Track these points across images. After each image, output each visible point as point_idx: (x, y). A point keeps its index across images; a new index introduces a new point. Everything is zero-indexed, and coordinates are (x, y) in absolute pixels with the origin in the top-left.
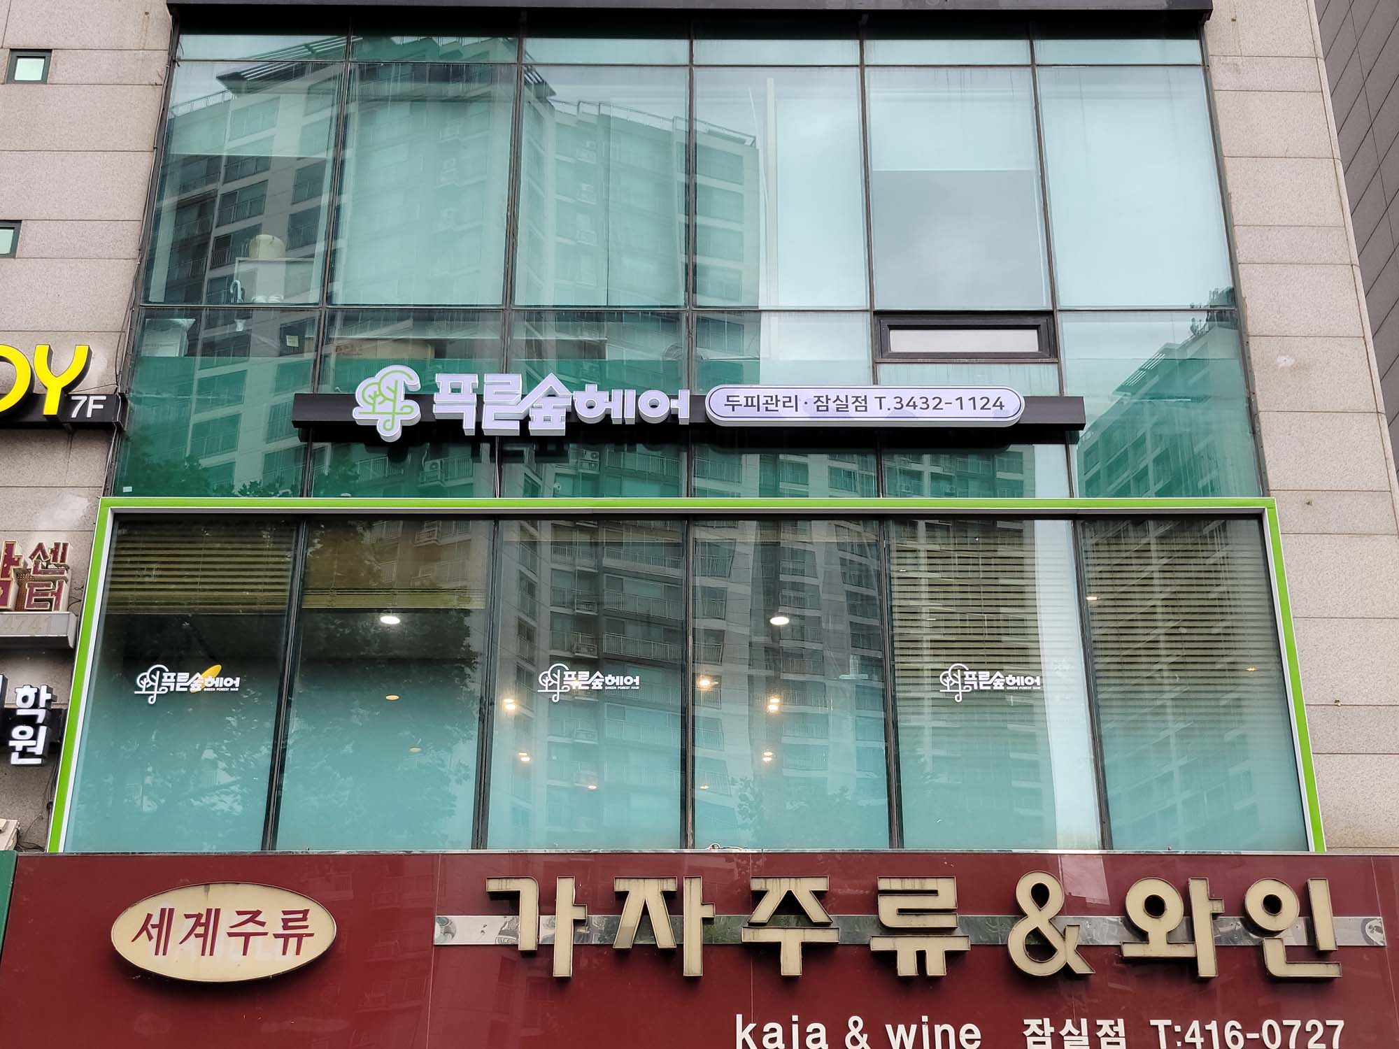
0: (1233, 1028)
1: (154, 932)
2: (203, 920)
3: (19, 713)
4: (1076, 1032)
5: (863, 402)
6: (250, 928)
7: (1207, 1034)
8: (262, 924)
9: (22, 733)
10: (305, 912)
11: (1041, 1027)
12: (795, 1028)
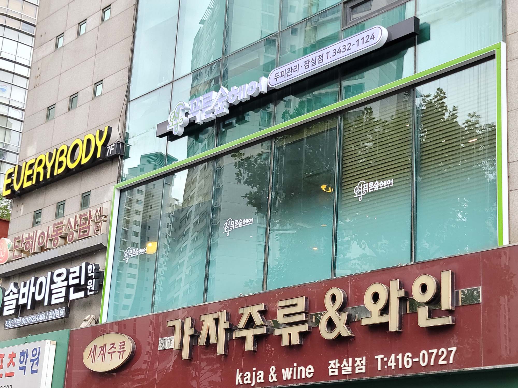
0: (408, 356)
1: (92, 354)
2: (103, 349)
3: (89, 275)
4: (347, 365)
5: (322, 58)
6: (113, 350)
7: (397, 361)
8: (115, 348)
9: (90, 282)
10: (125, 342)
11: (335, 364)
12: (254, 373)
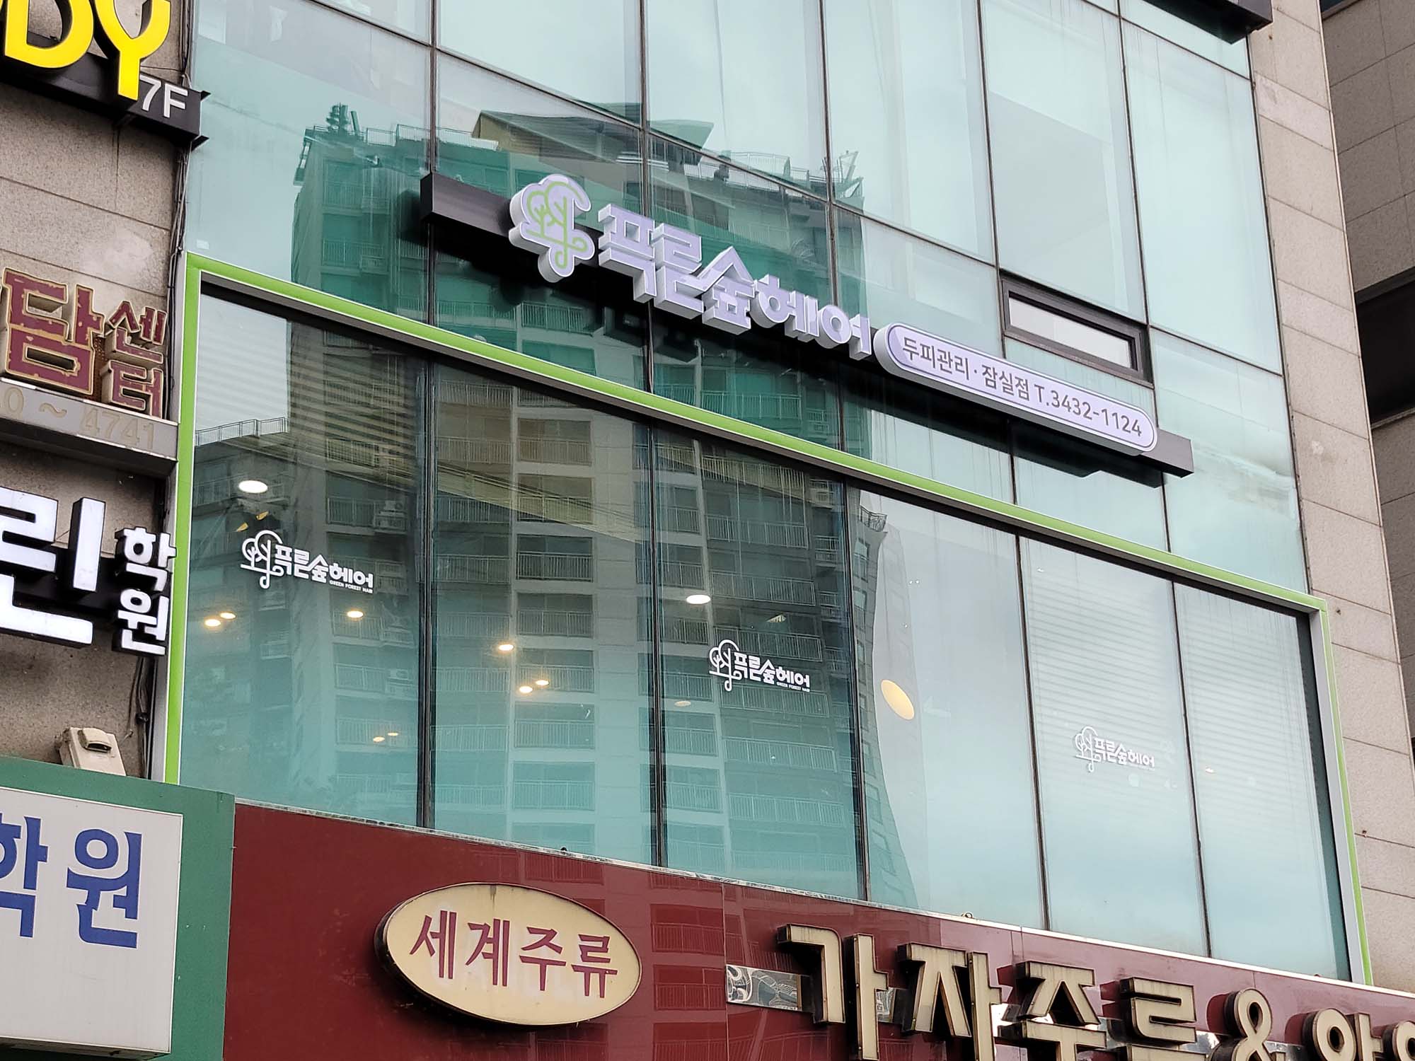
1: (435, 943)
2: (491, 935)
3: (130, 568)
6: (544, 953)
8: (558, 949)
9: (136, 601)
10: (605, 940)
